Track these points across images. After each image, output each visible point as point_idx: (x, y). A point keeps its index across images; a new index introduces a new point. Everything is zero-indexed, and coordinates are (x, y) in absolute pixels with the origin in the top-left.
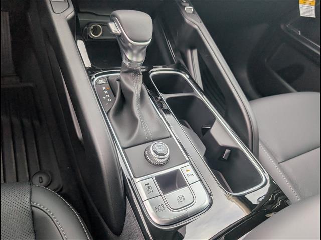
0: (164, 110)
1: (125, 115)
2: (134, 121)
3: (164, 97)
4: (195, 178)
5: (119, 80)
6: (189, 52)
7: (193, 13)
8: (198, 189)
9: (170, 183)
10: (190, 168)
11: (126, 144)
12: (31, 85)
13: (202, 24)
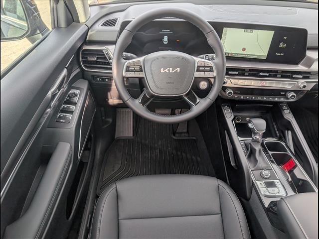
0: (271, 161)
1: (252, 158)
2: (256, 161)
3: (271, 153)
4: (281, 186)
5: (250, 144)
6: (286, 131)
7: (289, 113)
8: (282, 189)
9: (270, 185)
10: (279, 182)
11: (253, 169)
12: (194, 138)
13: (294, 118)
